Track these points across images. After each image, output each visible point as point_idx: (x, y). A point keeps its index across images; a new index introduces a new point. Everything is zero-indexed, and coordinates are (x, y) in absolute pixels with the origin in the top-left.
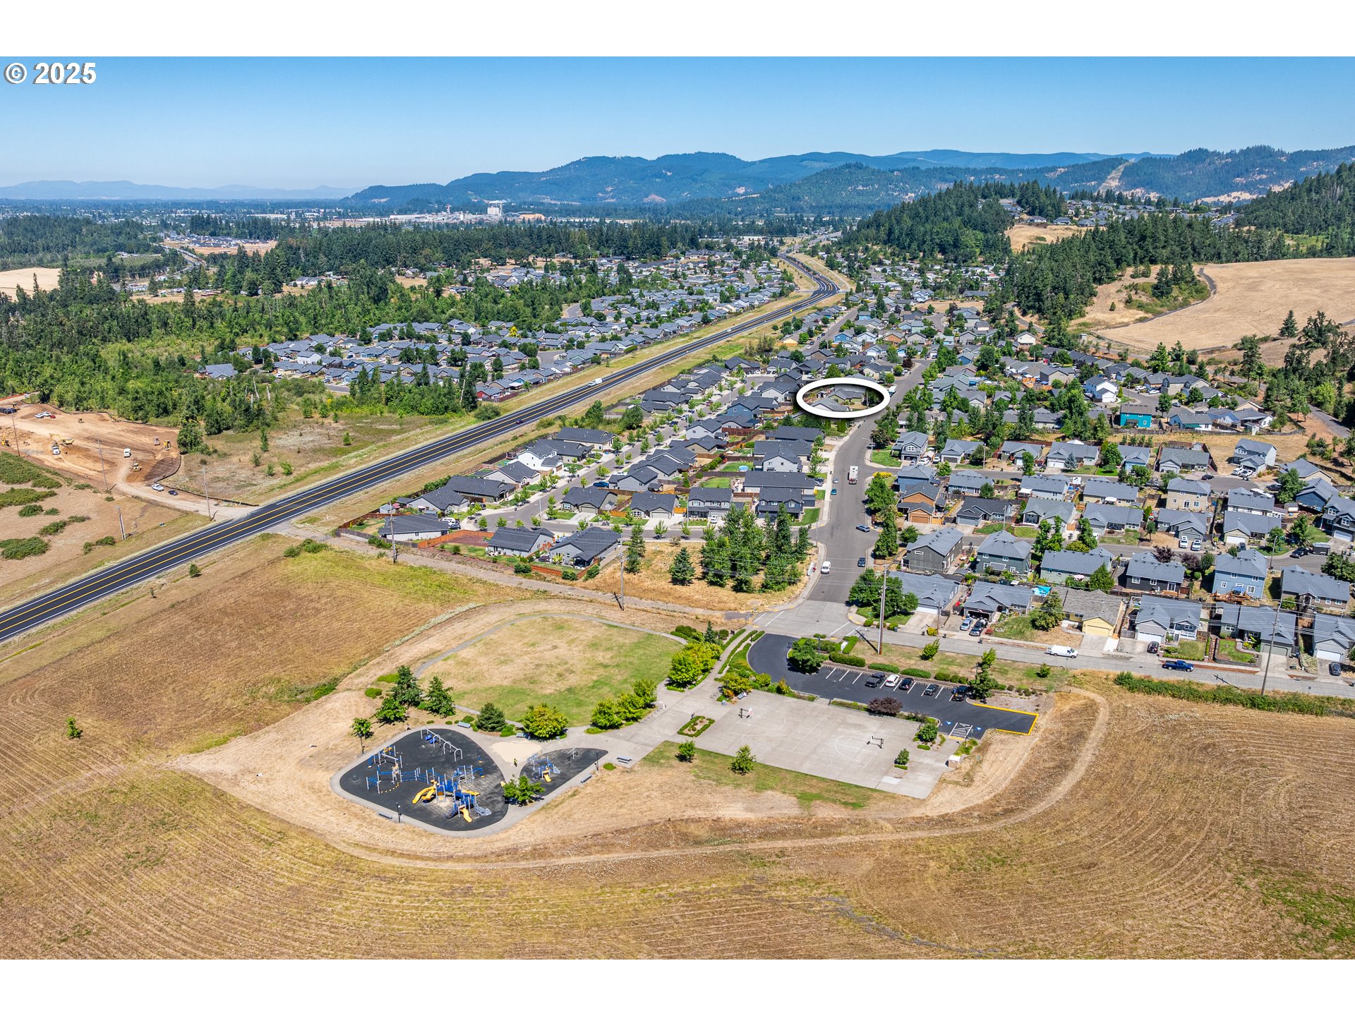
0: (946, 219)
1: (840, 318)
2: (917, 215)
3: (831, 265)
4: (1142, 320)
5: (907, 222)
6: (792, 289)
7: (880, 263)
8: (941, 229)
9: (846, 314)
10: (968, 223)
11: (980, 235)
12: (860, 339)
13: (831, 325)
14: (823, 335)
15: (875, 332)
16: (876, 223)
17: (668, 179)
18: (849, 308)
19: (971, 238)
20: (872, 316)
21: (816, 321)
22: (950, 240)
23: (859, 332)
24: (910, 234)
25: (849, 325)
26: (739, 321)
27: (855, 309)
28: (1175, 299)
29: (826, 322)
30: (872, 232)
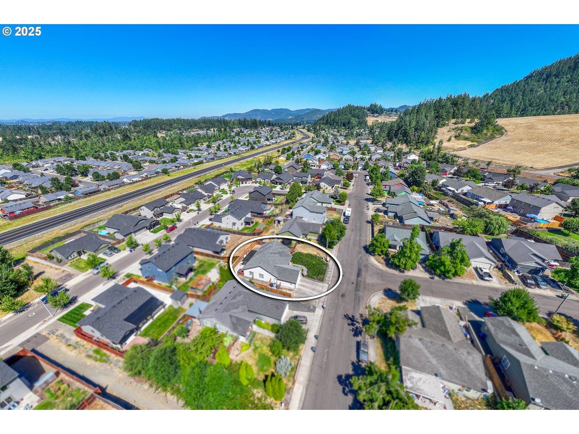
0: (346, 115)
1: (309, 147)
2: (336, 114)
3: (308, 130)
4: (471, 146)
5: (333, 117)
6: (294, 137)
7: (324, 130)
8: (344, 118)
9: (312, 145)
10: (354, 116)
11: (357, 120)
12: (317, 157)
13: (305, 150)
14: (300, 154)
15: (325, 153)
16: (323, 119)
17: (273, 115)
18: (313, 143)
19: (354, 121)
20: (323, 146)
21: (298, 148)
22: (347, 121)
23: (317, 153)
24: (334, 120)
25: (312, 149)
26: (268, 148)
27: (315, 143)
28: (486, 134)
29: (302, 148)
30: (322, 122)
